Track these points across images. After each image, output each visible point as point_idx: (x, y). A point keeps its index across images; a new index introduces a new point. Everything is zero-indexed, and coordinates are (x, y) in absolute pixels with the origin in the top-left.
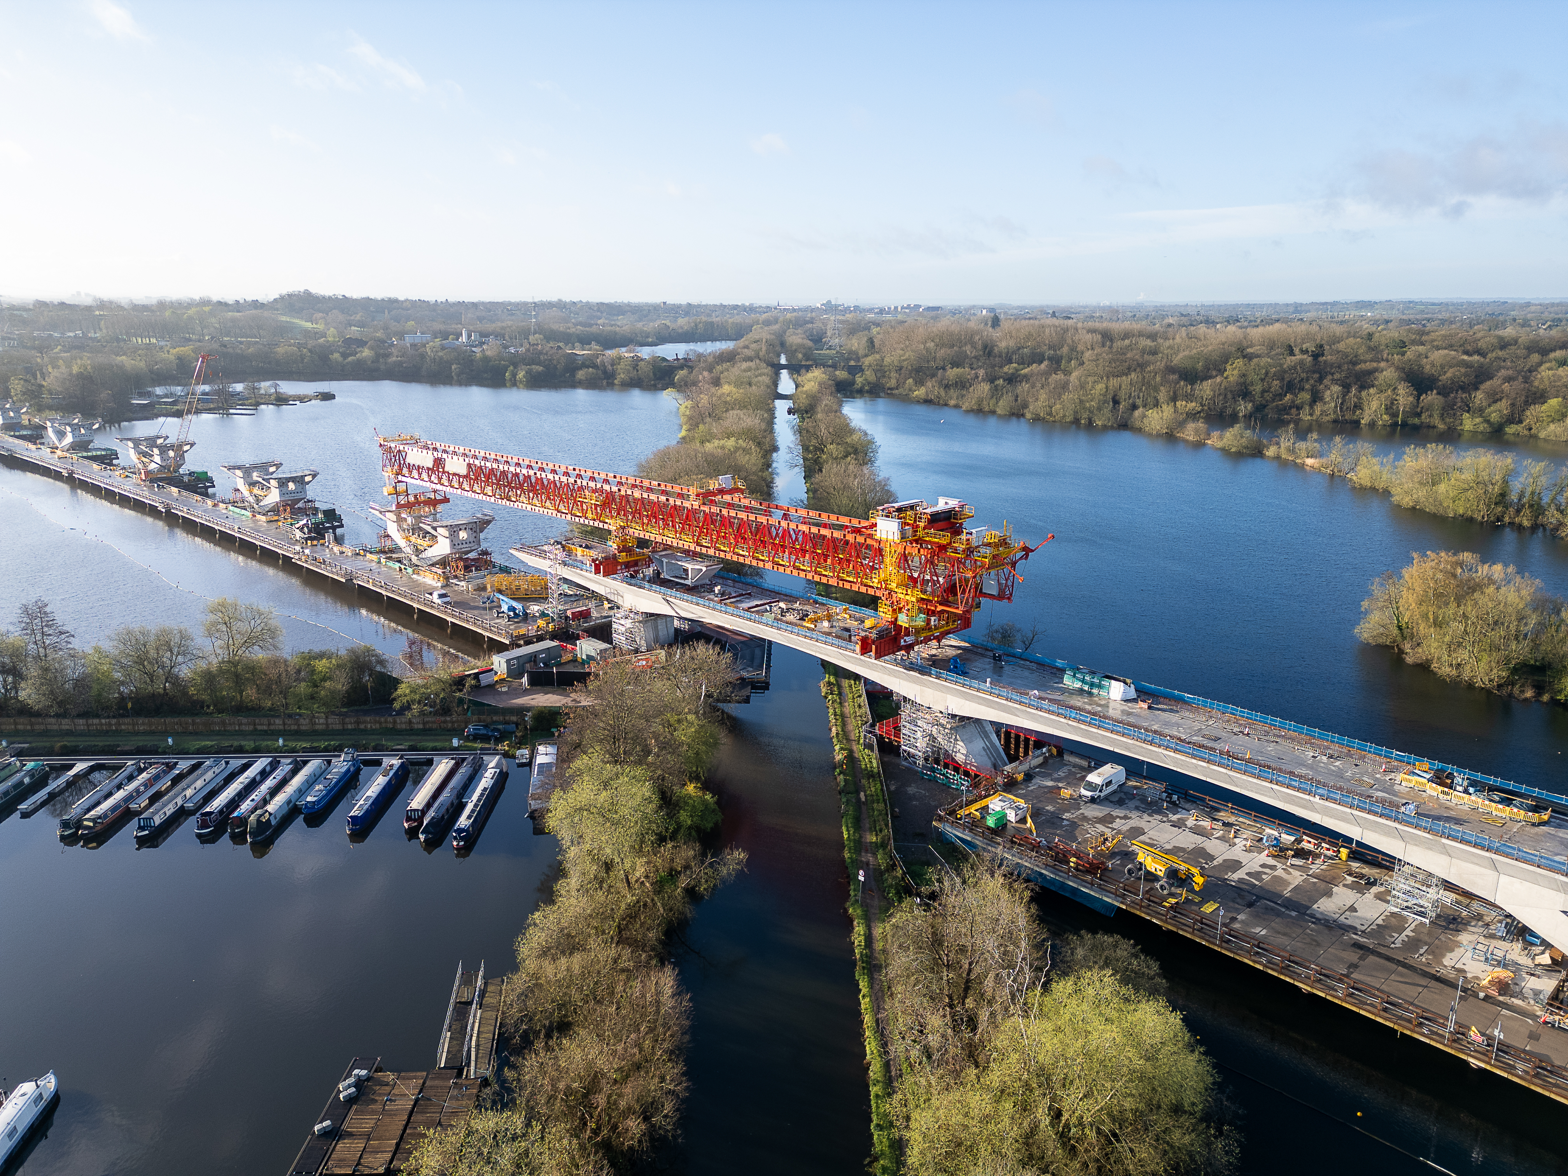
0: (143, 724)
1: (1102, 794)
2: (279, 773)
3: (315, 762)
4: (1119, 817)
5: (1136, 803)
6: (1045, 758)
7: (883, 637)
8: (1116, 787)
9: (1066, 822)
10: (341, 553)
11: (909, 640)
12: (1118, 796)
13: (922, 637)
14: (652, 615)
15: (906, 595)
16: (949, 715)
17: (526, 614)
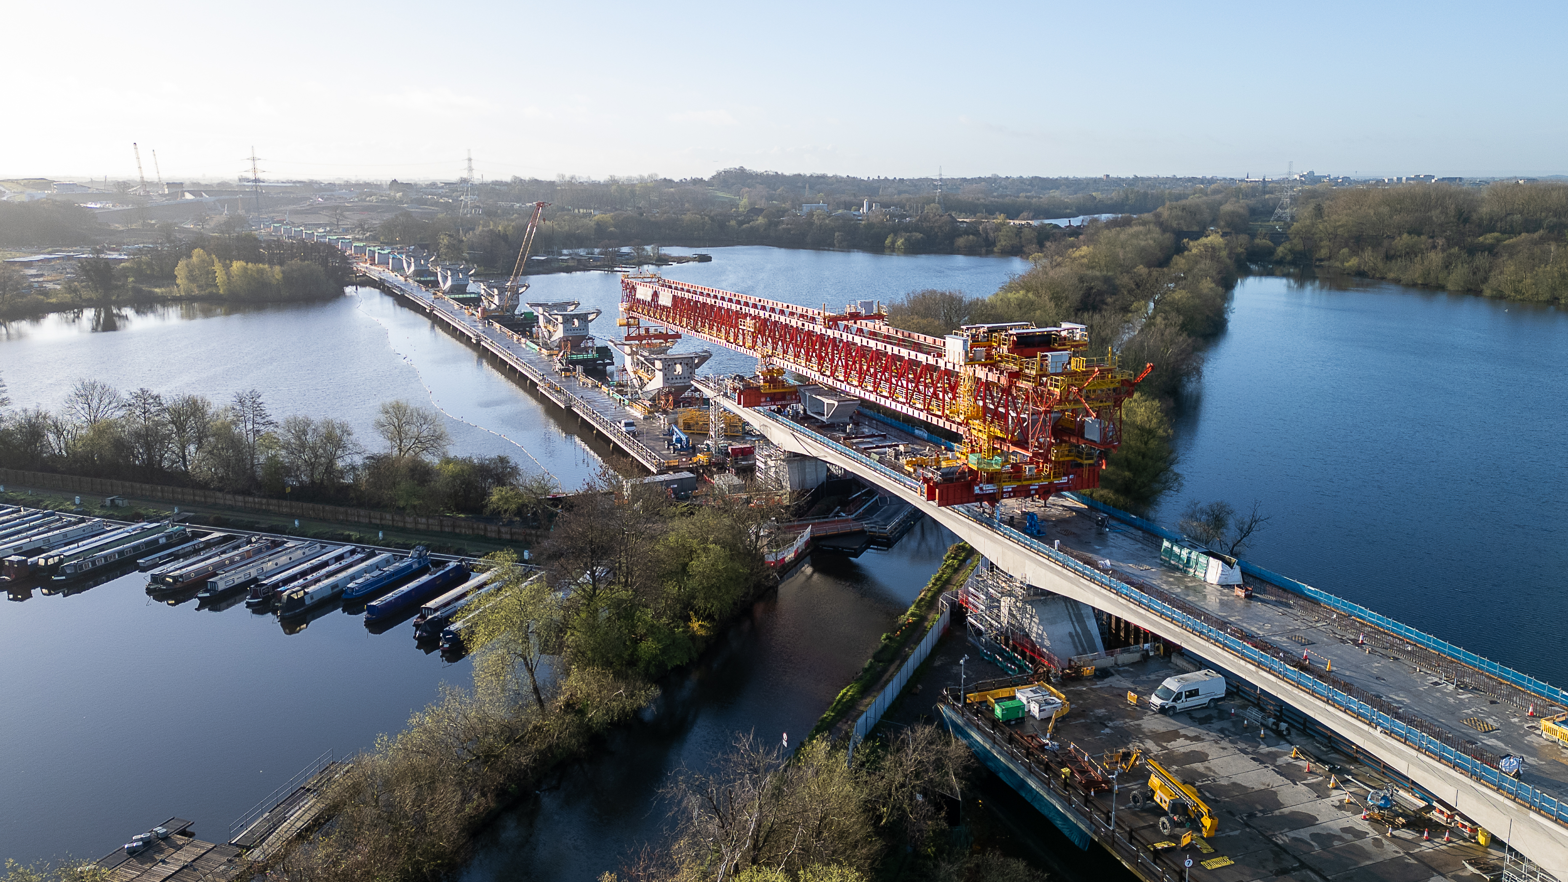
0: (286, 506)
1: (1179, 705)
2: (350, 560)
3: (385, 555)
4: (1186, 737)
5: (1226, 724)
6: (1145, 656)
7: (951, 480)
8: (1207, 700)
9: (1107, 731)
10: (584, 384)
11: (989, 488)
12: (1208, 712)
13: (1008, 487)
14: (796, 455)
15: (980, 432)
16: (1030, 587)
17: (694, 447)
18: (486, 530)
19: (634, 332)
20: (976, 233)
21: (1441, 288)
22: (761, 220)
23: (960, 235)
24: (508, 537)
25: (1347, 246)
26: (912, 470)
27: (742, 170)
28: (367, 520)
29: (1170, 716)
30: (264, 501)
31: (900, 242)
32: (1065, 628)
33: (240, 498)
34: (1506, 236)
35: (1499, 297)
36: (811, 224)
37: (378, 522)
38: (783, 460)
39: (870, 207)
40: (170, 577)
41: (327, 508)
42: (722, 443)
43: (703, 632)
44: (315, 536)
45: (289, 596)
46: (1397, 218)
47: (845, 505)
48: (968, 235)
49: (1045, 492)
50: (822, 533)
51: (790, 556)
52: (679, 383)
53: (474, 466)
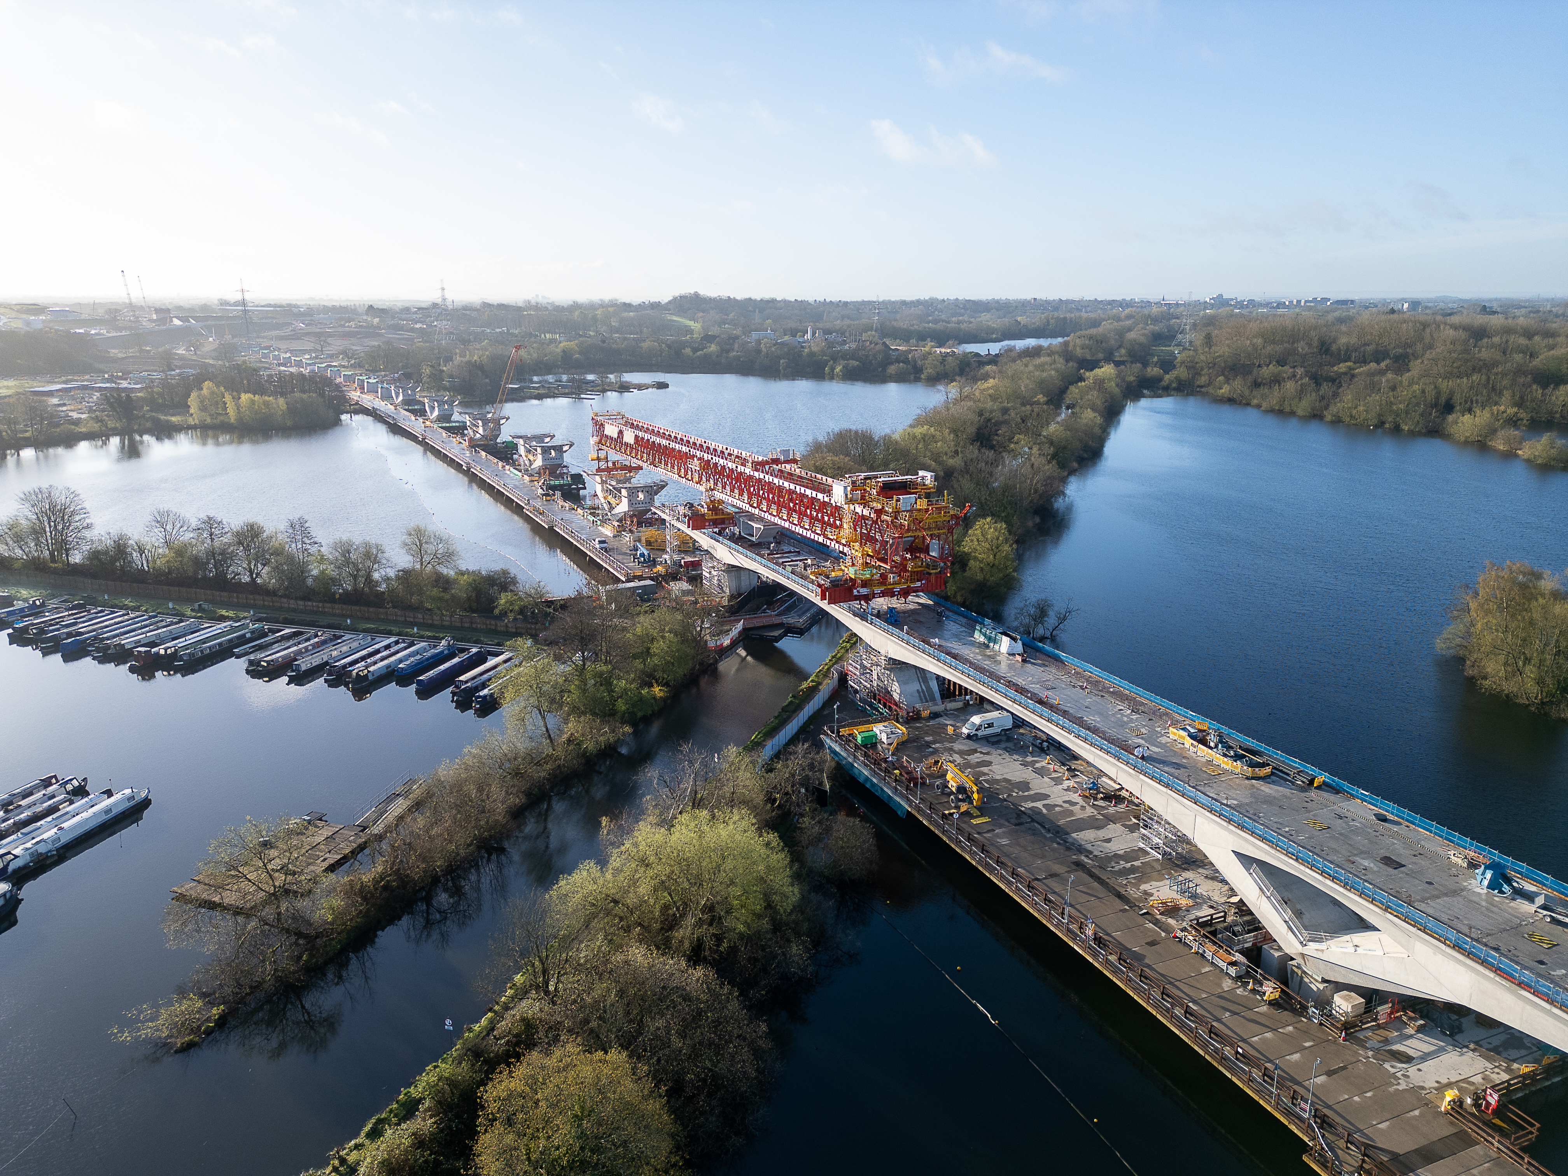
0: (338, 609)
1: (980, 733)
2: (396, 648)
3: (423, 644)
4: (981, 753)
5: (1010, 745)
6: (967, 704)
7: (837, 586)
8: (999, 730)
9: (931, 750)
10: (562, 507)
11: (864, 591)
12: (999, 738)
13: (877, 590)
14: (733, 566)
15: (856, 551)
16: (890, 658)
17: (654, 560)
18: (496, 625)
19: (603, 465)
20: (906, 361)
21: (1292, 413)
22: (713, 348)
23: (891, 363)
24: (514, 630)
25: (1223, 374)
26: (814, 578)
27: (697, 295)
28: (403, 619)
29: (973, 741)
30: (321, 605)
31: (838, 369)
32: (915, 686)
33: (301, 603)
34: (1358, 365)
35: (1337, 422)
36: (759, 351)
37: (412, 620)
38: (723, 571)
39: (814, 334)
40: (264, 661)
41: (371, 610)
42: (676, 557)
43: (662, 694)
44: (365, 631)
45: (357, 673)
46: (1269, 349)
47: (771, 604)
48: (899, 363)
49: (905, 593)
50: (751, 626)
51: (727, 642)
52: (641, 507)
53: (482, 577)
